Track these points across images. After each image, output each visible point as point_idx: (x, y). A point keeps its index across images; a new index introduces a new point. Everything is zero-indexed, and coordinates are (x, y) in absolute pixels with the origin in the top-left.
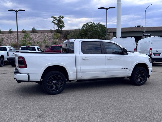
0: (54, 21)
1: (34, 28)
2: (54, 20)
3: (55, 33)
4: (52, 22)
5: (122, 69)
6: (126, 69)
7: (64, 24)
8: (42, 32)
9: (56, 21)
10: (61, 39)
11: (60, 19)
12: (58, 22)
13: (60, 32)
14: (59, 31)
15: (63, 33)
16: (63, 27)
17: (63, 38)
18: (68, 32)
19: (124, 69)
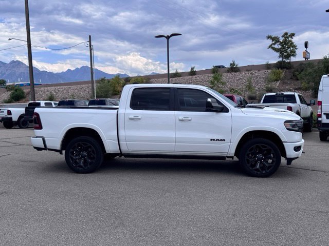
0: (273, 46)
1: (234, 62)
2: (274, 42)
3: (274, 70)
4: (269, 47)
5: (211, 140)
6: (221, 140)
7: (296, 49)
8: (249, 69)
9: (278, 43)
10: (286, 81)
11: (286, 40)
12: (282, 46)
13: (285, 67)
14: (283, 64)
15: (294, 68)
16: (293, 55)
17: (291, 78)
18: (303, 66)
19: (217, 140)
